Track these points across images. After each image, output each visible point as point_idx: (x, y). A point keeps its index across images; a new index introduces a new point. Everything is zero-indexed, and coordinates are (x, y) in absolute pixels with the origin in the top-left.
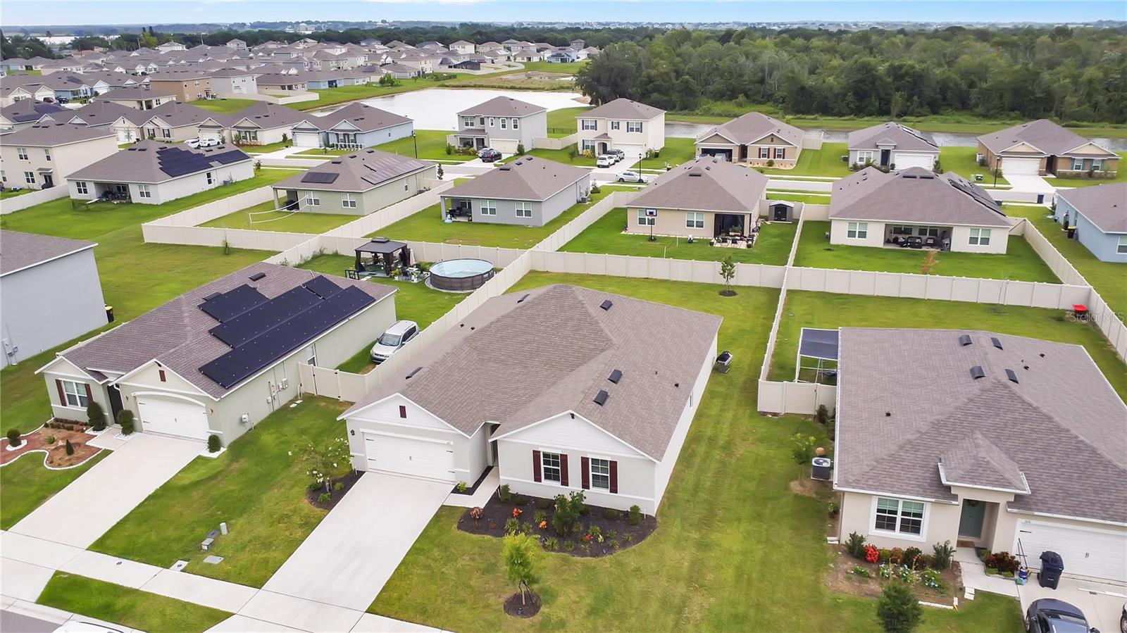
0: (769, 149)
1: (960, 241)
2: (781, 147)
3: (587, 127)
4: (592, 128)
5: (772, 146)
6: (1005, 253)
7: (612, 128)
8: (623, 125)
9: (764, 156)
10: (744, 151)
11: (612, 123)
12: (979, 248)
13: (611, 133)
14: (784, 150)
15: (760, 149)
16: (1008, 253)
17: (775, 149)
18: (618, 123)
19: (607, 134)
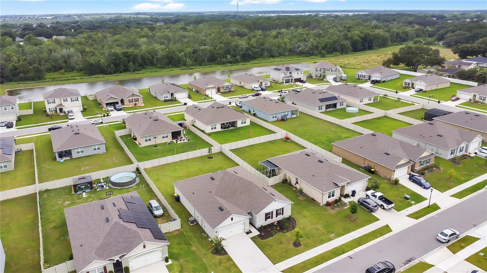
0: (132, 99)
1: (239, 124)
2: (137, 98)
3: (50, 103)
4: (53, 103)
5: (133, 98)
6: (250, 124)
7: (64, 102)
8: (69, 100)
9: (131, 102)
10: (122, 101)
11: (64, 99)
12: (244, 125)
13: (63, 103)
14: (138, 98)
15: (129, 100)
16: (250, 125)
17: (135, 99)
18: (67, 99)
19: (62, 104)
